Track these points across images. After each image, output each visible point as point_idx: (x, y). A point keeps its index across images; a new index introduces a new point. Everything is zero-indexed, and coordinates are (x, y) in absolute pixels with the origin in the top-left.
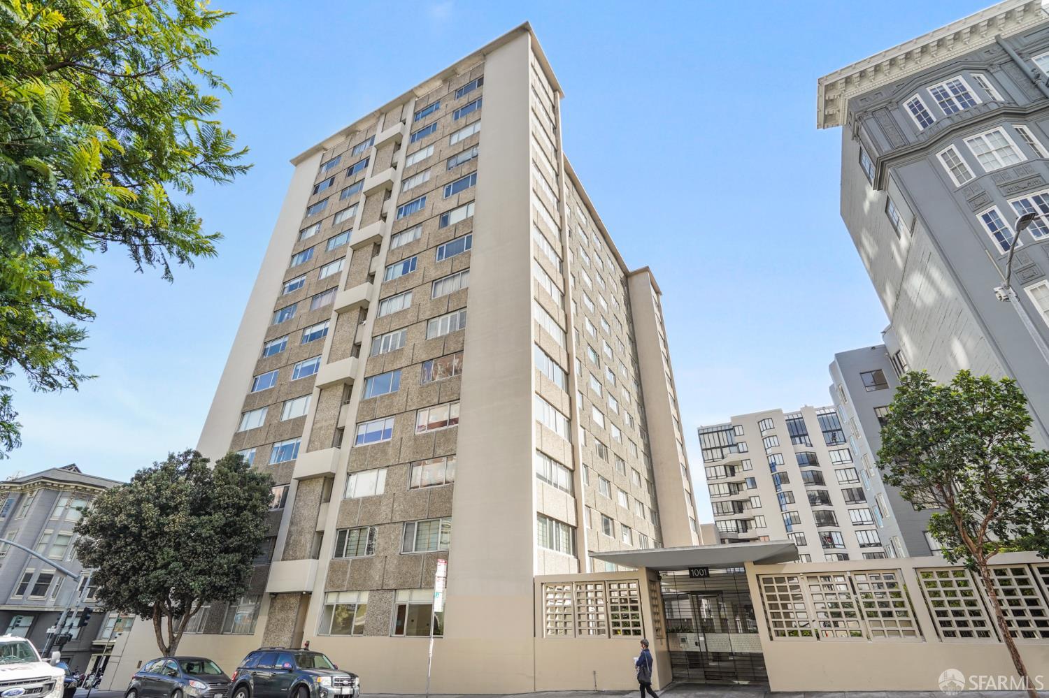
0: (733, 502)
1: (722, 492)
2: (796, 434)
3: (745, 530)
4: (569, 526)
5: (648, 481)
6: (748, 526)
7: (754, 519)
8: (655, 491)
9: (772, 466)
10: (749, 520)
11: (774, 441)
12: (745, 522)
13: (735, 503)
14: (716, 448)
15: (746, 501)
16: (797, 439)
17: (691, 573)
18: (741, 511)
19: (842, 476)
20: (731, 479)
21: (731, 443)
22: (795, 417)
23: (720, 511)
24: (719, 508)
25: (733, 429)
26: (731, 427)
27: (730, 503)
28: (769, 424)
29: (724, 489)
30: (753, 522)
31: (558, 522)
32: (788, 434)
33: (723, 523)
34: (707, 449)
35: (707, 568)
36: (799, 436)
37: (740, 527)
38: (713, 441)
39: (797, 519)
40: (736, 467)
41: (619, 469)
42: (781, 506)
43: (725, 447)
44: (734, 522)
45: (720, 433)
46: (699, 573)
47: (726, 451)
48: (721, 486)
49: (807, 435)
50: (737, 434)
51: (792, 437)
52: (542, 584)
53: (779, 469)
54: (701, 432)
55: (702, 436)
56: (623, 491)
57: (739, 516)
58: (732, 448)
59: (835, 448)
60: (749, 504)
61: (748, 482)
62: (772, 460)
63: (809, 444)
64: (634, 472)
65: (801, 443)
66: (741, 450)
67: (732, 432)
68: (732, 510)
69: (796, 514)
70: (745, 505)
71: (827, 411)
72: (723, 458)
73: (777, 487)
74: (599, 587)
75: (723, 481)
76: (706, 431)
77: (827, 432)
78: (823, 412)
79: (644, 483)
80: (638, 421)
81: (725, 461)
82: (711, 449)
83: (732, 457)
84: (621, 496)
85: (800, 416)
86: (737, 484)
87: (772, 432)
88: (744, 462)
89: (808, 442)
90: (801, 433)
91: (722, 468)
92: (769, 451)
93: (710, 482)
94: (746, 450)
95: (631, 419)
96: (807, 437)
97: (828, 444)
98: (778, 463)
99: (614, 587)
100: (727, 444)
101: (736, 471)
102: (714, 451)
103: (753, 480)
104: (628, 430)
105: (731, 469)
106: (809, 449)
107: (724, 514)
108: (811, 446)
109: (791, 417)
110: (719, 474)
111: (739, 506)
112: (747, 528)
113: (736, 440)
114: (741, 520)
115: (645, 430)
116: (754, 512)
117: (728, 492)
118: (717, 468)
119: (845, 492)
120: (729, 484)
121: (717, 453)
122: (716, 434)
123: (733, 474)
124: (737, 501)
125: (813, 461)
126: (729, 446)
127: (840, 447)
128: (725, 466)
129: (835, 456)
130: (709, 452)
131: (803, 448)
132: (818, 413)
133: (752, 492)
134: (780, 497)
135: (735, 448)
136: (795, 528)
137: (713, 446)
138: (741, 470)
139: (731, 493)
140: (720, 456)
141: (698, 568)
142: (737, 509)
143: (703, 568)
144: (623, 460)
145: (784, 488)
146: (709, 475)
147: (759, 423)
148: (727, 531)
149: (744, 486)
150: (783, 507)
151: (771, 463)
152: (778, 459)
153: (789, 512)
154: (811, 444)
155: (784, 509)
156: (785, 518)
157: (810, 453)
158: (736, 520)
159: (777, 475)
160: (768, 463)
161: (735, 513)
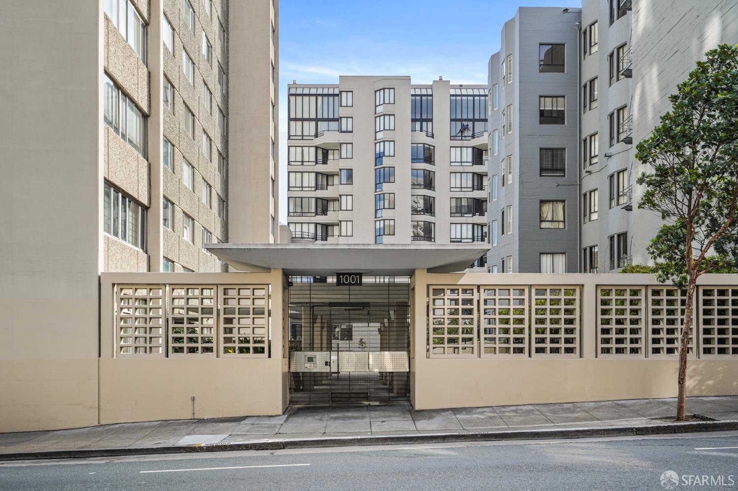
0: (317, 199)
1: (305, 184)
2: (418, 117)
3: (325, 238)
4: (138, 203)
5: (220, 154)
6: (330, 233)
7: (338, 224)
8: (227, 171)
9: (379, 157)
10: (333, 225)
11: (389, 122)
12: (326, 227)
13: (320, 202)
14: (309, 120)
15: (334, 200)
16: (418, 124)
17: (338, 279)
18: (325, 212)
19: (456, 181)
20: (321, 168)
21: (331, 116)
22: (424, 92)
23: (299, 210)
24: (298, 207)
25: (338, 95)
26: (337, 92)
27: (313, 200)
28: (389, 95)
29: (309, 180)
30: (336, 228)
31: (125, 195)
32: (408, 115)
33: (299, 226)
34: (296, 120)
35: (361, 275)
36: (421, 120)
37: (319, 233)
38: (308, 107)
39: (392, 229)
40: (330, 152)
41: (187, 126)
42: (376, 211)
43: (323, 120)
44: (312, 227)
45: (320, 98)
46: (350, 279)
47: (322, 126)
48: (306, 175)
49: (431, 120)
50: (344, 104)
51: (414, 120)
52: (114, 285)
53: (386, 162)
54: (293, 91)
55: (292, 98)
56: (190, 164)
57: (321, 219)
58: (331, 123)
59: (459, 143)
60: (337, 203)
61: (344, 174)
62: (380, 148)
63: (430, 134)
64: (205, 137)
65: (421, 130)
66: (344, 129)
67: (336, 98)
68: (313, 210)
69: (392, 222)
70: (331, 206)
71: (464, 92)
72: (316, 136)
73: (377, 185)
74: (206, 293)
75: (310, 169)
76: (299, 91)
77: (456, 120)
78: (458, 92)
79: (215, 155)
80: (217, 54)
81: (318, 142)
82: (303, 120)
83: (330, 137)
84: (186, 171)
85: (429, 92)
86: (327, 176)
87: (390, 109)
88: (344, 146)
89: (430, 130)
90: (424, 117)
91: (313, 150)
92: (380, 136)
93: (293, 168)
94: (350, 129)
95: (209, 47)
96: (430, 124)
97: (452, 138)
98: (387, 153)
99: (232, 293)
100: (326, 116)
101: (330, 157)
102: (306, 123)
103: (350, 173)
104: (203, 65)
105: (324, 154)
106: (429, 141)
107: (302, 214)
108: (432, 136)
109: (418, 92)
110: (306, 159)
111: (323, 205)
112: (327, 236)
113: (342, 112)
114: (322, 225)
115: (224, 71)
116: (341, 216)
117: (313, 184)
118: (306, 149)
119: (454, 201)
120: (317, 173)
121: (309, 128)
122: (313, 99)
123: (325, 161)
124: (322, 199)
125: (429, 158)
126: (328, 120)
127: (465, 143)
128: (317, 148)
129: (455, 154)
130: (299, 123)
131: (422, 138)
132: (452, 92)
133: (344, 189)
134: (379, 198)
135: (336, 124)
136: (386, 239)
137: (306, 116)
138: (337, 157)
139: (317, 188)
140: (313, 133)
141: (350, 274)
142: (319, 210)
143: (356, 274)
144: (193, 115)
145: (387, 188)
146: (292, 159)
147: (376, 91)
148: (302, 238)
149: (336, 179)
150: (379, 212)
151: (378, 152)
152: (389, 149)
153: (384, 220)
154: (432, 133)
155: (379, 215)
156: (378, 227)
157: (428, 146)
158: (316, 224)
159: (382, 170)
160: (374, 152)
161: (316, 214)
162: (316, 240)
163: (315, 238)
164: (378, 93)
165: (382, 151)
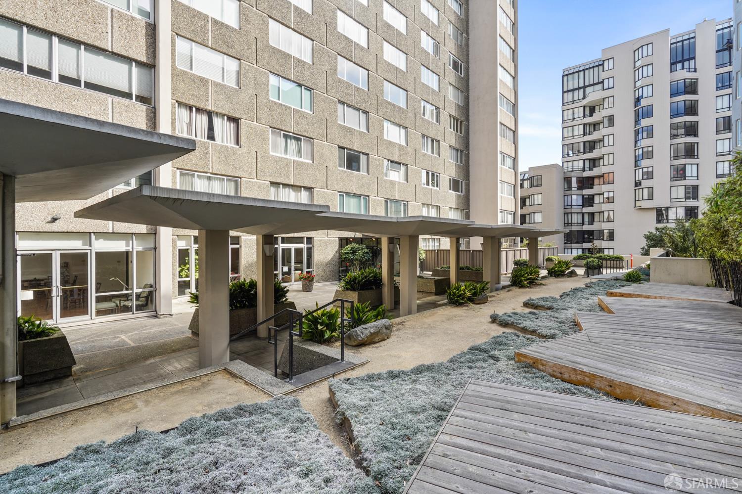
0: (585, 142)
1: (576, 134)
2: (679, 59)
6: (596, 164)
7: (602, 157)
9: (637, 101)
10: (598, 158)
11: (647, 71)
12: (593, 161)
13: (587, 144)
14: (579, 89)
15: (599, 140)
16: (679, 65)
18: (592, 150)
20: (589, 120)
21: (596, 81)
22: (686, 37)
23: (570, 152)
24: (569, 150)
25: (603, 64)
27: (582, 144)
28: (647, 50)
29: (579, 130)
30: (601, 161)
32: (668, 62)
33: (570, 164)
34: (568, 91)
36: (683, 61)
37: (587, 166)
38: (578, 80)
39: (650, 154)
40: (596, 107)
42: (635, 142)
43: (589, 86)
44: (581, 162)
45: (587, 71)
47: (589, 90)
48: (576, 128)
49: (694, 58)
50: (606, 69)
51: (673, 64)
53: (644, 103)
54: (566, 73)
57: (589, 156)
58: (596, 86)
60: (601, 143)
61: (607, 120)
62: (639, 93)
63: (692, 70)
65: (683, 69)
66: (606, 87)
67: (601, 67)
68: (582, 150)
69: (650, 148)
70: (596, 145)
72: (584, 98)
73: (637, 122)
75: (579, 122)
76: (571, 71)
77: (723, 50)
81: (585, 102)
82: (573, 90)
83: (594, 95)
85: (692, 36)
86: (594, 124)
87: (648, 61)
88: (606, 100)
89: (692, 66)
90: (686, 58)
91: (581, 109)
92: (639, 84)
94: (611, 86)
96: (692, 61)
97: (718, 67)
98: (645, 95)
101: (596, 110)
102: (576, 92)
103: (611, 119)
105: (591, 109)
106: (691, 75)
107: (573, 154)
108: (695, 71)
109: (680, 39)
110: (576, 116)
111: (591, 146)
112: (594, 167)
113: (603, 76)
114: (590, 159)
116: (604, 151)
117: (582, 133)
118: (576, 110)
120: (585, 125)
121: (579, 94)
122: (581, 73)
123: (591, 115)
124: (590, 142)
125: (691, 89)
126: (593, 84)
128: (585, 107)
130: (570, 93)
131: (683, 75)
132: (718, 27)
133: (610, 130)
134: (637, 132)
135: (600, 86)
136: (644, 163)
137: (576, 87)
138: (601, 109)
139: (584, 134)
140: (582, 97)
142: (587, 149)
145: (645, 122)
146: (566, 118)
147: (635, 51)
148: (573, 171)
149: (601, 126)
150: (638, 142)
151: (637, 96)
152: (647, 92)
153: (643, 148)
154: (695, 68)
155: (638, 144)
156: (637, 154)
157: (690, 80)
158: (584, 160)
159: (641, 110)
160: (633, 97)
161: (584, 152)
162: (584, 171)
163: (584, 170)
164: (637, 52)
165: (640, 95)
